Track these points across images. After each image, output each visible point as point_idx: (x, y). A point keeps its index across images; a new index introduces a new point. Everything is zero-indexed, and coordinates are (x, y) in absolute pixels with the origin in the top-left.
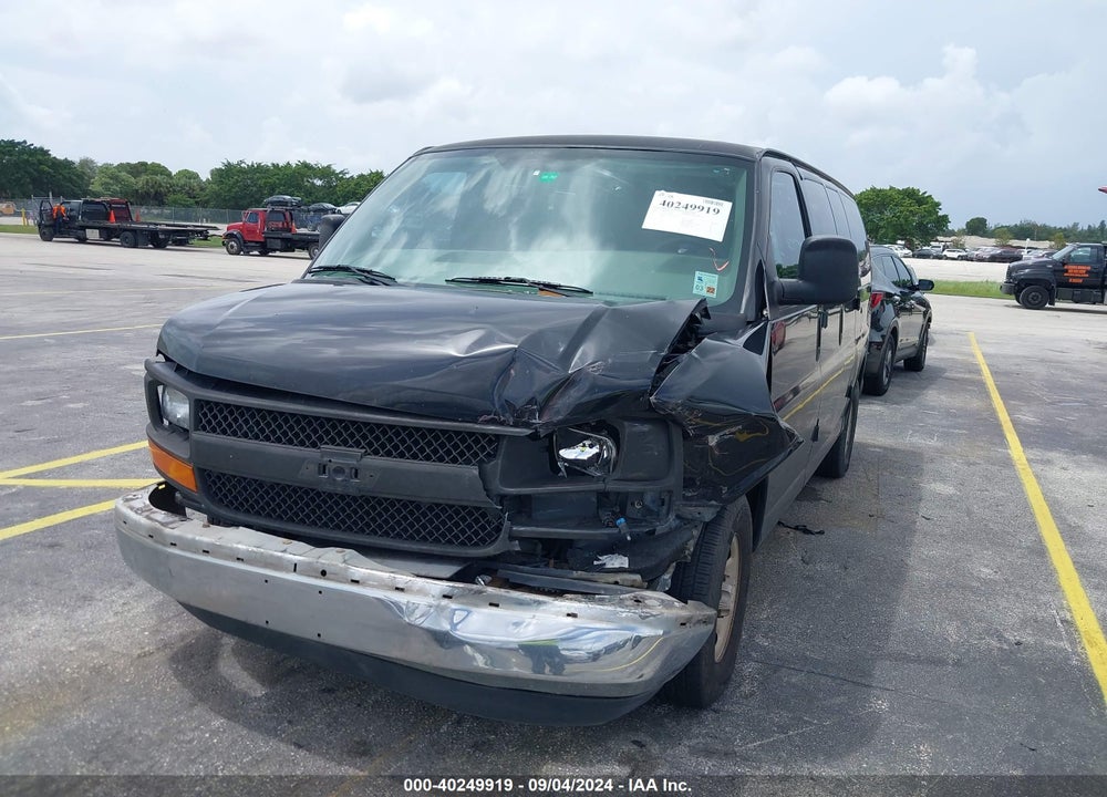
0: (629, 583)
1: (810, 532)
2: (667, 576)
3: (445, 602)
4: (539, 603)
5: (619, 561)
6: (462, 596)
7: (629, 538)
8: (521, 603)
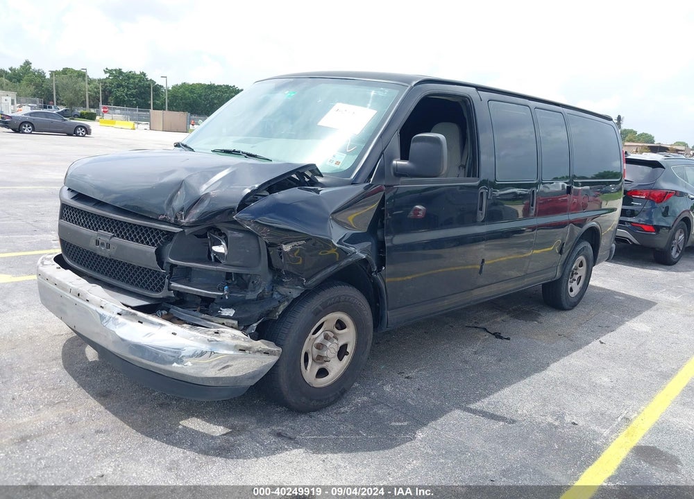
0: (231, 325)
1: (501, 338)
2: (255, 325)
3: (118, 316)
4: (161, 325)
5: (229, 312)
6: (125, 315)
7: (227, 298)
8: (152, 323)
